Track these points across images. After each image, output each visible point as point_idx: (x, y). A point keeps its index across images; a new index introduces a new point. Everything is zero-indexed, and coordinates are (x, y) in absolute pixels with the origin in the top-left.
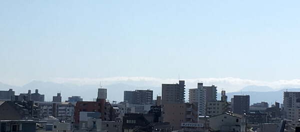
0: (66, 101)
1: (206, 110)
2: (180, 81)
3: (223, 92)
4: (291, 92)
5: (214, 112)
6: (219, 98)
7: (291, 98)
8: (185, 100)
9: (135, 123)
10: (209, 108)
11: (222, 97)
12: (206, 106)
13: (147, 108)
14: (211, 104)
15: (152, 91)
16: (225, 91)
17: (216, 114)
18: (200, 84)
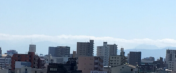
0: (5, 54)
1: (109, 62)
2: (90, 40)
3: (122, 49)
4: (172, 50)
5: (115, 64)
6: (119, 53)
7: (171, 54)
8: (94, 54)
9: (56, 70)
10: (112, 61)
11: (121, 53)
12: (109, 59)
13: (66, 59)
14: (113, 58)
15: (69, 48)
16: (123, 48)
17: (116, 65)
18: (105, 43)
